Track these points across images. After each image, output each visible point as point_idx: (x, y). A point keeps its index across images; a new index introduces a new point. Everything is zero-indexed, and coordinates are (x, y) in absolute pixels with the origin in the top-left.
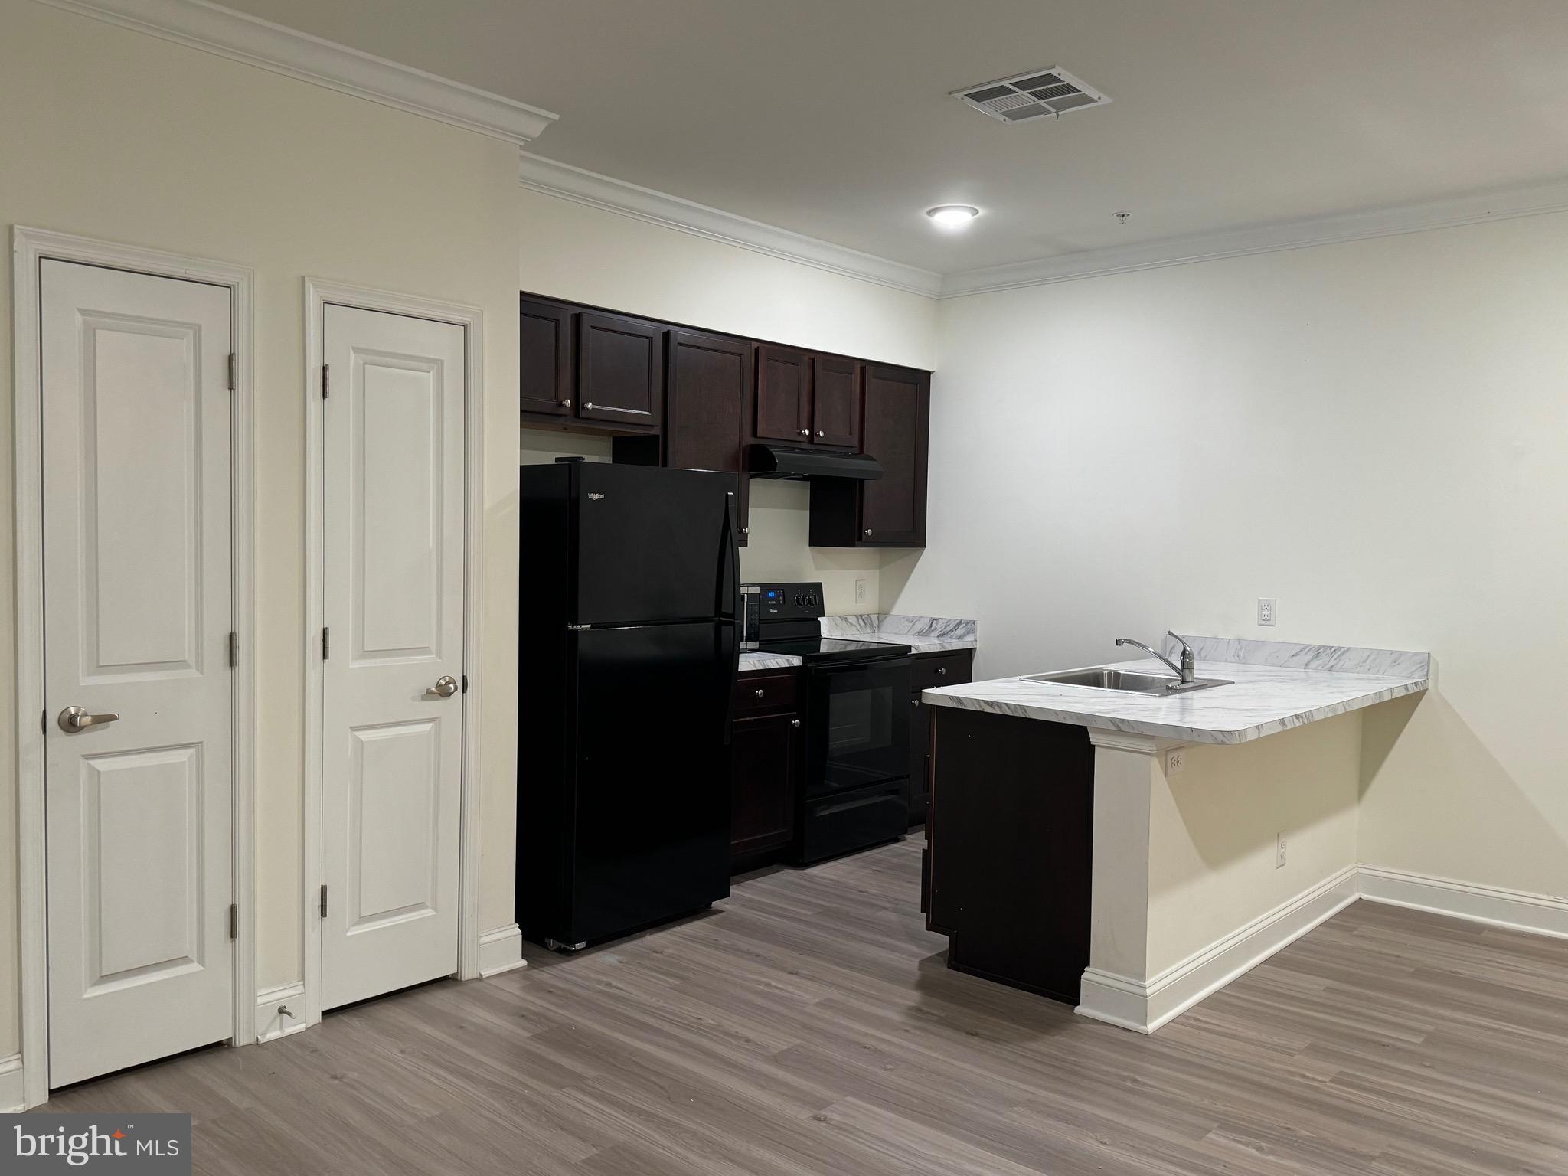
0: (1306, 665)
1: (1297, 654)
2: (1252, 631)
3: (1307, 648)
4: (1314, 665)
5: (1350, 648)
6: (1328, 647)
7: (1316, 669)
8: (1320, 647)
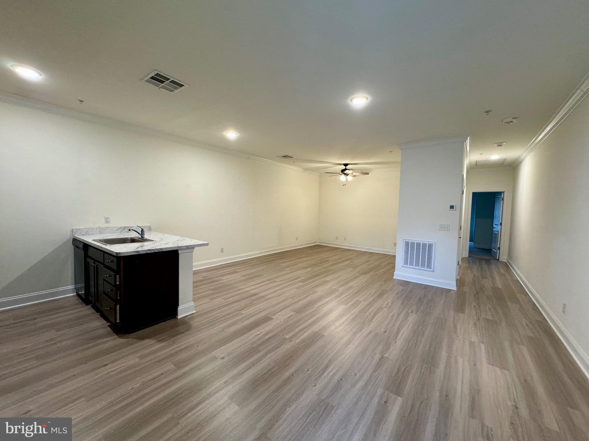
0: (121, 232)
1: (118, 229)
2: (103, 225)
3: (121, 228)
4: (123, 231)
5: (132, 227)
6: (126, 227)
7: (124, 232)
8: (125, 227)
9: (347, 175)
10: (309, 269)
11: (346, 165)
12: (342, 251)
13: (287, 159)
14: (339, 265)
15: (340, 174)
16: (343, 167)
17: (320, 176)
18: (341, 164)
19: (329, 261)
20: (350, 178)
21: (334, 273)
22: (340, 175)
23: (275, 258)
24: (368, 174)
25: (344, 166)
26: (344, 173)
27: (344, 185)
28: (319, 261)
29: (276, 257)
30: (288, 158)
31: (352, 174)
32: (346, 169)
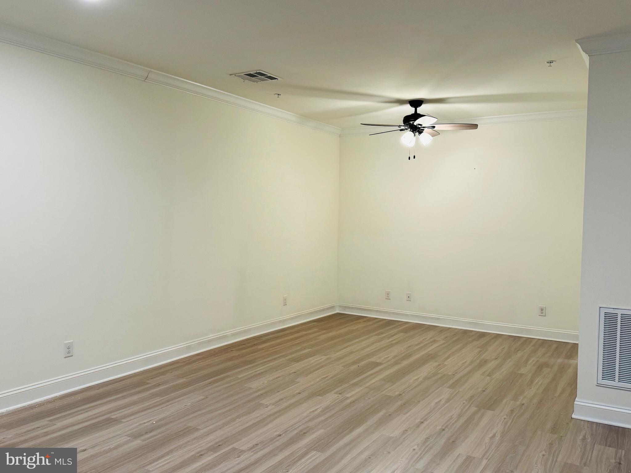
9: (417, 130)
10: (330, 398)
11: (416, 103)
12: (406, 331)
13: (261, 83)
14: (411, 379)
15: (402, 128)
16: (409, 110)
17: (340, 136)
18: (401, 102)
19: (379, 364)
20: (425, 138)
21: (404, 407)
22: (401, 130)
23: (230, 363)
24: (475, 126)
25: (412, 105)
26: (413, 125)
27: (412, 158)
28: (355, 367)
29: (230, 359)
30: (263, 80)
31: (434, 127)
32: (416, 116)
